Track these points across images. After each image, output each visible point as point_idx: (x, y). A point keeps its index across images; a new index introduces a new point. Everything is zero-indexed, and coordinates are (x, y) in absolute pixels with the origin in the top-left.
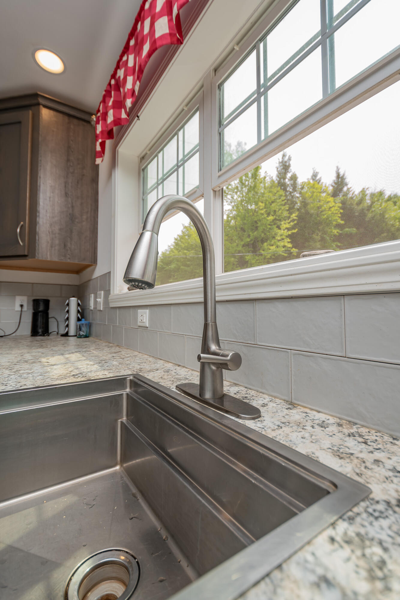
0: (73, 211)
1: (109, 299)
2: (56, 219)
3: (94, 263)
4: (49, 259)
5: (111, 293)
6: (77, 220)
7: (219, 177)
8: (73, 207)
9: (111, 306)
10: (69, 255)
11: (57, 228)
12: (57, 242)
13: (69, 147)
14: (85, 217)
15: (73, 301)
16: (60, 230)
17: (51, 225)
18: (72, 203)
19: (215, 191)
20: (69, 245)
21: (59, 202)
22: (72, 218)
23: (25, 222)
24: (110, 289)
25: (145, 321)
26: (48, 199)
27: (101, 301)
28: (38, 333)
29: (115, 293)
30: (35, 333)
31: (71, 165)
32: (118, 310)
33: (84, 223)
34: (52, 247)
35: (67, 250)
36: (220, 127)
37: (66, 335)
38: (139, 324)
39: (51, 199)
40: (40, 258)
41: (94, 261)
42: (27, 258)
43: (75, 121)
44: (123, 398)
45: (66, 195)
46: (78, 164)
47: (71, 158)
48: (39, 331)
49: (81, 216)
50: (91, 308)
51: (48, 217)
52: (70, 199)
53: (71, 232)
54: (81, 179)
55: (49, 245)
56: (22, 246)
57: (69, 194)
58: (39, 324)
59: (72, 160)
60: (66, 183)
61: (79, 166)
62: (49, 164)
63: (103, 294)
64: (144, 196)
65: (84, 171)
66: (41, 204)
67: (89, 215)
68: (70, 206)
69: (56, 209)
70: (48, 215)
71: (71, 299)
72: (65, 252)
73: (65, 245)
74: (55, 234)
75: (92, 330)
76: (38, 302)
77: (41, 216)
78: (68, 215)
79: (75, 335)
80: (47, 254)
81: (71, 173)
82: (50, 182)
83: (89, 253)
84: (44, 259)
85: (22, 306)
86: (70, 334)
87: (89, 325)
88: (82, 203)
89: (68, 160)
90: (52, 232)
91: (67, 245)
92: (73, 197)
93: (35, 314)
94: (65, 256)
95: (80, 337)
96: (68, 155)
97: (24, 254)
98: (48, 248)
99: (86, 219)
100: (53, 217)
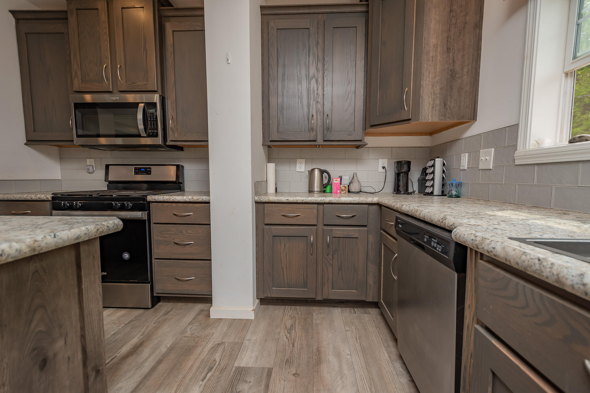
0: (454, 66)
1: (515, 155)
2: (437, 78)
3: (474, 120)
4: (430, 121)
5: (518, 148)
6: (457, 76)
8: (454, 62)
9: (516, 164)
10: (448, 114)
11: (437, 89)
12: (438, 102)
14: (465, 70)
15: (439, 162)
16: (441, 89)
17: (433, 86)
18: (453, 58)
20: (449, 103)
21: (441, 60)
22: (452, 75)
23: (409, 89)
24: (516, 145)
26: (431, 59)
27: (490, 159)
29: (527, 148)
30: (397, 190)
31: (454, 15)
32: (536, 167)
33: (465, 77)
34: (433, 108)
35: (447, 109)
39: (434, 59)
40: (423, 121)
41: (474, 117)
42: (410, 121)
45: (448, 50)
46: (461, 11)
47: (455, 7)
48: (401, 191)
49: (462, 69)
50: (462, 168)
51: (431, 78)
52: (451, 54)
53: (452, 88)
54: (464, 28)
55: (431, 106)
56: (407, 111)
57: (451, 49)
58: (401, 183)
59: (455, 9)
60: (448, 37)
61: (462, 14)
62: (433, 21)
63: (495, 151)
64: (579, 20)
65: (468, 18)
66: (425, 66)
67: (470, 67)
68: (451, 61)
69: (438, 68)
70: (430, 76)
71: (436, 159)
72: (445, 111)
73: (445, 104)
74: (436, 94)
75: (464, 190)
76: (402, 163)
77: (425, 78)
78: (449, 71)
79: (441, 194)
80: (429, 116)
81: (454, 25)
82: (433, 40)
83: (468, 110)
84: (426, 121)
85: (384, 168)
86: (435, 193)
87: (459, 185)
88: (463, 55)
89: (451, 11)
90: (434, 92)
91: (447, 104)
92: (455, 50)
93: (398, 175)
94: (445, 116)
95: (451, 196)
96: (451, 5)
97: (409, 118)
98: (430, 109)
99: (468, 72)
100: (435, 77)
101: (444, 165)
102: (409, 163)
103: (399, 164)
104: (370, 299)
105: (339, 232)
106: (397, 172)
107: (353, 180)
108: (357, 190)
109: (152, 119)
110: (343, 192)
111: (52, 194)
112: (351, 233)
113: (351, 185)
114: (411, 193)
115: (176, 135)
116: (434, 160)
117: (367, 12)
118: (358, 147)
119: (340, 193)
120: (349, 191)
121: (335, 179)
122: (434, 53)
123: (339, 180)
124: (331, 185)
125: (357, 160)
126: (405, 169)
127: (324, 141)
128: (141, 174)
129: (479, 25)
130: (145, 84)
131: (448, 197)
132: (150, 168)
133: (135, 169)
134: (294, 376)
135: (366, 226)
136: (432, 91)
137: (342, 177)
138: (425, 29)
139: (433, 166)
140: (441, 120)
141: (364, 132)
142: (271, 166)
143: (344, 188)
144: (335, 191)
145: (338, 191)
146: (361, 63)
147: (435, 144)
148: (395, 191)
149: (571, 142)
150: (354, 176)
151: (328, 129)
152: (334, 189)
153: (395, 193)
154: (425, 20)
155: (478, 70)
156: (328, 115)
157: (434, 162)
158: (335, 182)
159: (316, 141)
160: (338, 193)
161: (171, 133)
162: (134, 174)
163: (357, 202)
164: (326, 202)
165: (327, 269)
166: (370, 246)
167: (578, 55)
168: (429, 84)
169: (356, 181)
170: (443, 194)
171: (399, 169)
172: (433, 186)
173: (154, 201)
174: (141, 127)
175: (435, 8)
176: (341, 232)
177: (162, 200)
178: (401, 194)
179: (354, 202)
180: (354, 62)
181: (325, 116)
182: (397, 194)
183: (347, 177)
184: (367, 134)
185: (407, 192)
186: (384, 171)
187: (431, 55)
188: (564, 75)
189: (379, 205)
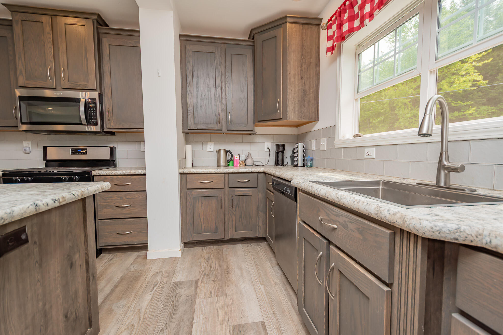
0: (305, 87)
1: (335, 142)
2: (296, 95)
3: (317, 121)
4: (293, 120)
5: (336, 139)
6: (307, 94)
7: (436, 63)
8: (305, 85)
9: (335, 147)
10: (303, 116)
11: (296, 101)
12: (297, 109)
13: (303, 46)
14: (312, 91)
15: (300, 145)
16: (298, 101)
17: (294, 99)
18: (305, 83)
19: (431, 72)
20: (303, 110)
21: (298, 83)
22: (304, 93)
23: (280, 99)
24: (335, 137)
25: (372, 155)
26: (292, 82)
27: (325, 144)
28: (279, 165)
29: (339, 139)
30: (277, 164)
31: (304, 57)
32: (343, 149)
33: (311, 95)
35: (302, 113)
36: (438, 29)
37: (297, 165)
38: (365, 157)
39: (294, 82)
40: (289, 120)
41: (317, 119)
42: (282, 120)
43: (306, 26)
44: (379, 190)
45: (302, 78)
46: (308, 56)
47: (304, 53)
48: (279, 164)
49: (310, 90)
50: (313, 149)
51: (292, 94)
52: (303, 80)
53: (304, 101)
54: (310, 66)
55: (293, 111)
56: (279, 114)
57: (303, 77)
58: (279, 159)
59: (304, 54)
60: (301, 70)
61: (308, 57)
62: (292, 60)
63: (327, 140)
64: (359, 73)
65: (311, 60)
66: (289, 86)
67: (314, 89)
68: (303, 85)
69: (296, 88)
70: (292, 93)
71: (299, 143)
72: (301, 115)
73: (301, 111)
74: (296, 104)
75: (315, 163)
76: (279, 146)
77: (289, 94)
78: (303, 91)
79: (302, 166)
80: (292, 117)
81: (304, 63)
82: (293, 71)
83: (314, 114)
84: (291, 120)
85: (268, 148)
86: (299, 165)
87: (312, 159)
88: (310, 82)
89: (302, 55)
90: (294, 103)
91: (302, 110)
92: (305, 78)
93: (277, 153)
94: (301, 117)
95: (307, 167)
96: (302, 51)
97: (280, 118)
98: (293, 113)
99: (313, 92)
100: (295, 94)
101: (304, 147)
102: (283, 146)
103: (277, 145)
104: (260, 236)
105: (239, 192)
106: (277, 152)
107: (248, 157)
108: (251, 164)
109: (92, 111)
110: (241, 166)
111: (2, 171)
112: (247, 193)
113: (247, 161)
114: (285, 165)
115: (112, 124)
116: (298, 144)
117: (254, 46)
118: (250, 134)
119: (239, 166)
120: (245, 165)
121: (235, 157)
122: (294, 79)
123: (238, 157)
124: (233, 160)
125: (251, 142)
126: (281, 149)
127: (228, 130)
128: (78, 154)
129: (318, 64)
130: (86, 84)
131: (306, 167)
132: (86, 149)
133: (72, 150)
134: (213, 281)
135: (256, 187)
136: (293, 102)
137: (240, 155)
138: (288, 65)
139: (297, 147)
140: (299, 120)
141: (254, 124)
142: (189, 148)
143: (242, 163)
144: (236, 165)
145: (238, 165)
146: (250, 79)
147: (300, 133)
148: (275, 164)
149: (354, 136)
150: (248, 154)
151: (230, 122)
152: (235, 164)
153: (275, 165)
154: (288, 59)
155: (318, 91)
156: (229, 112)
157: (298, 145)
158: (235, 158)
159: (221, 130)
160: (238, 166)
161: (108, 122)
162: (72, 154)
163: (250, 171)
164: (230, 172)
165: (232, 217)
166: (259, 201)
167: (360, 91)
168: (291, 98)
169: (250, 158)
170: (304, 165)
171: (278, 149)
172: (298, 160)
173: (98, 174)
174: (83, 117)
175: (293, 52)
176: (241, 192)
177: (105, 173)
178: (279, 166)
179: (249, 172)
180: (246, 78)
181: (228, 113)
182: (277, 166)
183: (244, 155)
184: (256, 126)
185: (283, 165)
186: (268, 150)
187: (292, 80)
188: (354, 100)
189: (265, 173)
